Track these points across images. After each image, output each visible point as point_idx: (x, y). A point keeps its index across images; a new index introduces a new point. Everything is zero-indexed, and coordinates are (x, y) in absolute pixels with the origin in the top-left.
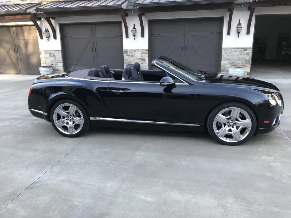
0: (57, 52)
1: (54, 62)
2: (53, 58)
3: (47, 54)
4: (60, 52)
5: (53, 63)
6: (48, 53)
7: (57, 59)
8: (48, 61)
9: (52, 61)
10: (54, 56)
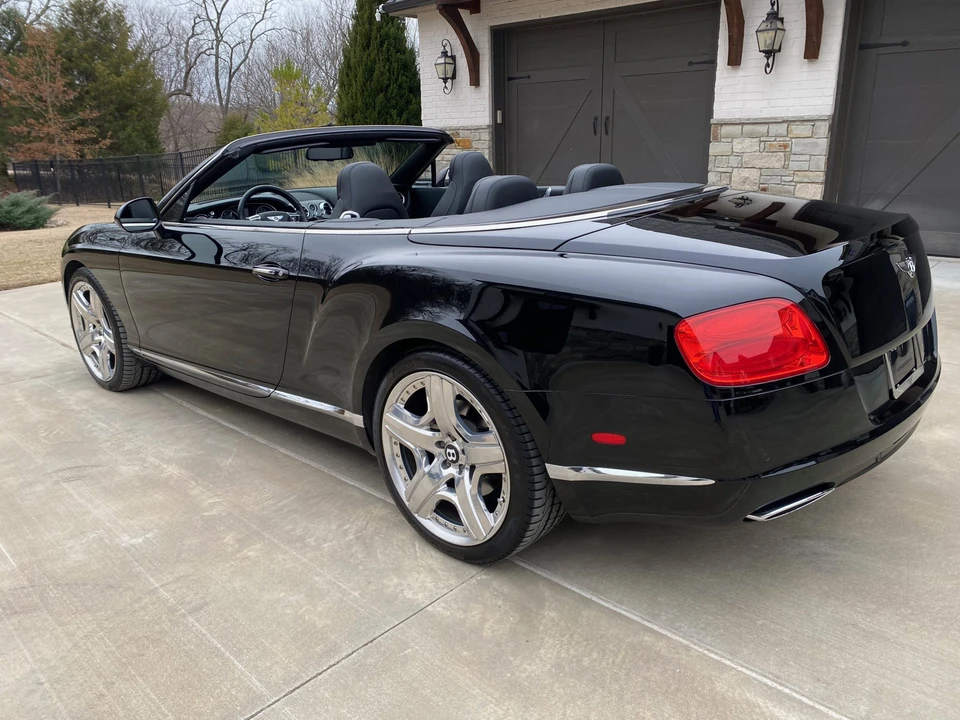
0: (805, 130)
1: (777, 180)
2: (775, 161)
3: (748, 140)
4: (824, 129)
5: (773, 183)
6: (751, 136)
7: (793, 166)
8: (746, 173)
9: (769, 172)
10: (785, 146)
